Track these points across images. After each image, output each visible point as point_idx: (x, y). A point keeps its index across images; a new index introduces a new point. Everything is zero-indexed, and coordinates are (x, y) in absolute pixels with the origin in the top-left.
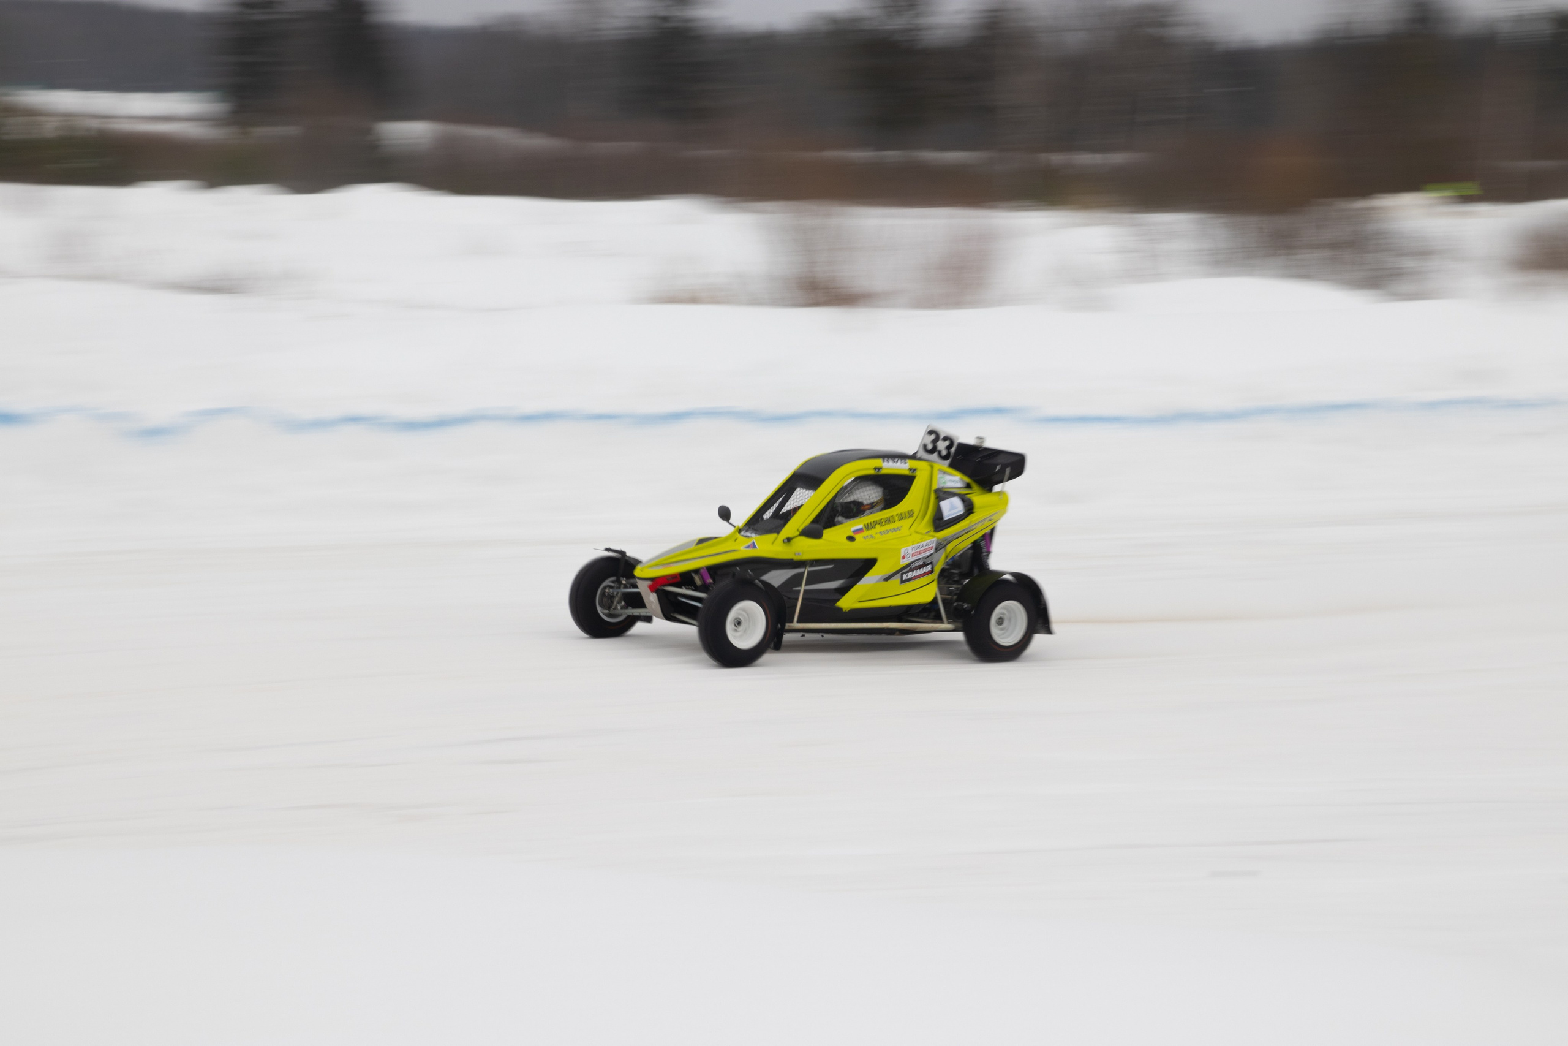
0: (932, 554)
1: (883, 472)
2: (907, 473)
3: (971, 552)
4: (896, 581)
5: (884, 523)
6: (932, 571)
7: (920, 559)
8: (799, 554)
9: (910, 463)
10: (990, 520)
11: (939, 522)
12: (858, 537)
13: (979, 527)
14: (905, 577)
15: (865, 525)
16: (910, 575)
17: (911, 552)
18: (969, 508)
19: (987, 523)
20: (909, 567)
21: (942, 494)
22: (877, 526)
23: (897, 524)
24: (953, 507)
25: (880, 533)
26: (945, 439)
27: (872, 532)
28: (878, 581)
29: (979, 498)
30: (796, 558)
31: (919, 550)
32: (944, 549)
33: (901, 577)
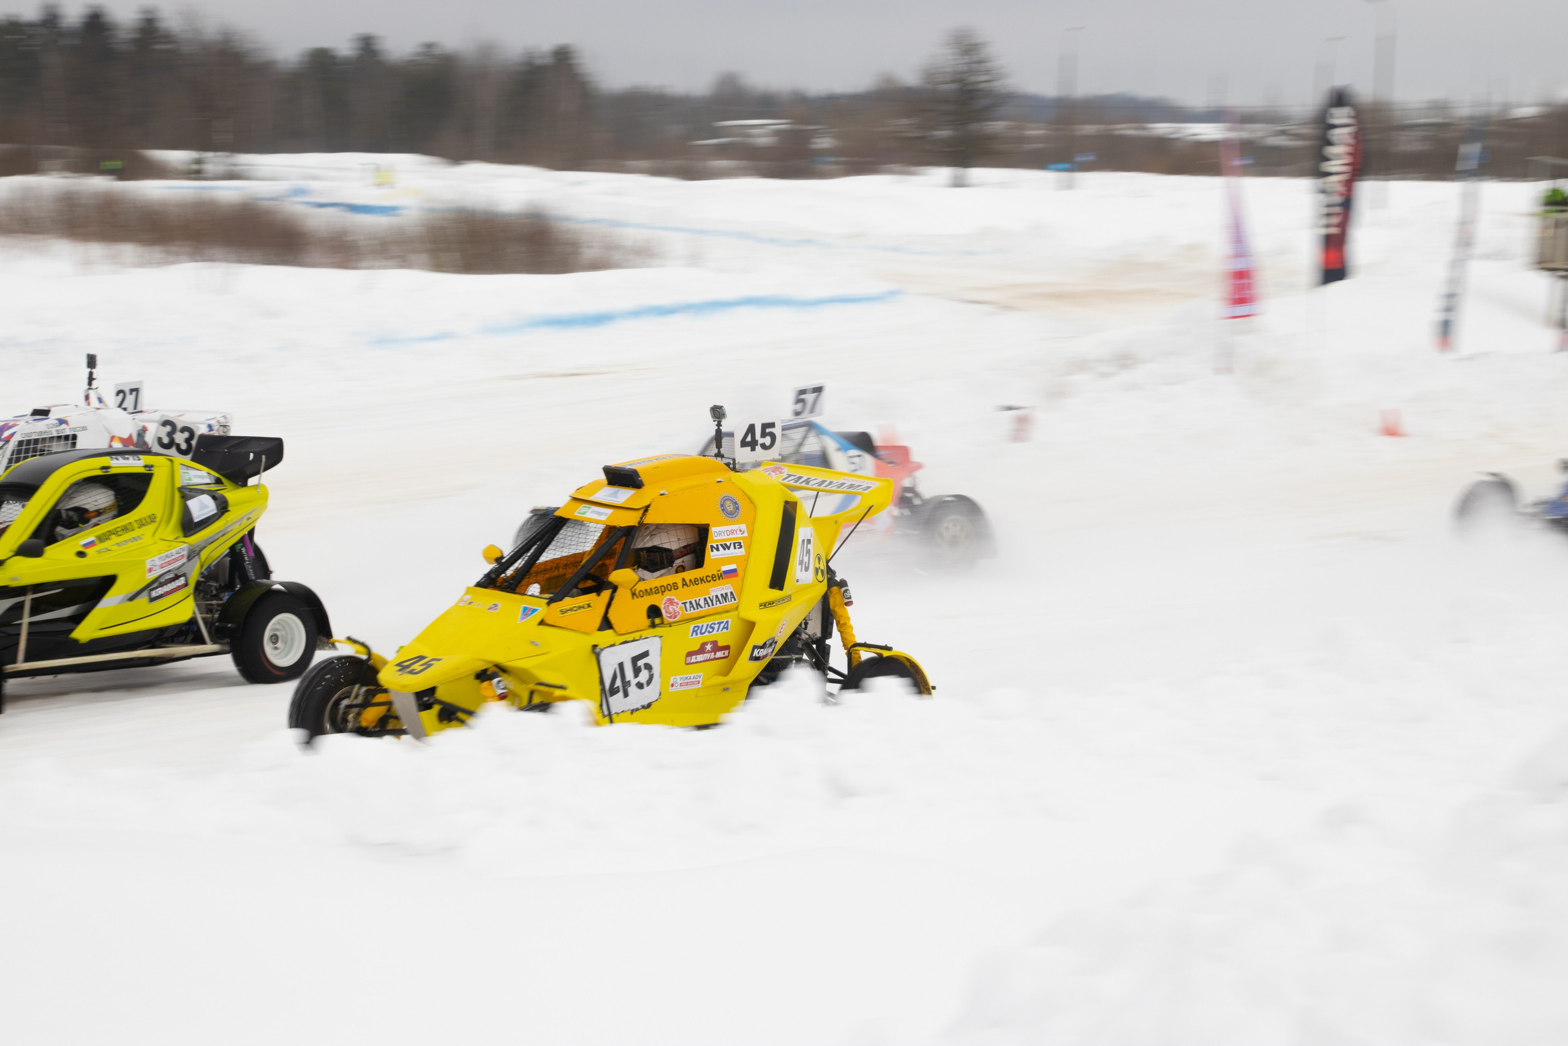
0: (184, 564)
1: (112, 471)
2: (143, 470)
3: (228, 559)
4: (143, 599)
5: (121, 533)
6: (186, 585)
7: (169, 571)
8: (16, 579)
9: (145, 459)
10: (249, 519)
11: (189, 526)
12: (90, 551)
13: (236, 528)
14: (154, 594)
15: (96, 536)
16: (160, 591)
17: (158, 563)
18: (223, 507)
19: (245, 522)
20: (157, 582)
21: (187, 493)
22: (112, 537)
23: (137, 532)
24: (203, 506)
25: (117, 544)
26: (184, 429)
27: (106, 544)
28: (121, 602)
29: (232, 494)
30: (14, 584)
31: (168, 560)
32: (197, 557)
33: (150, 595)
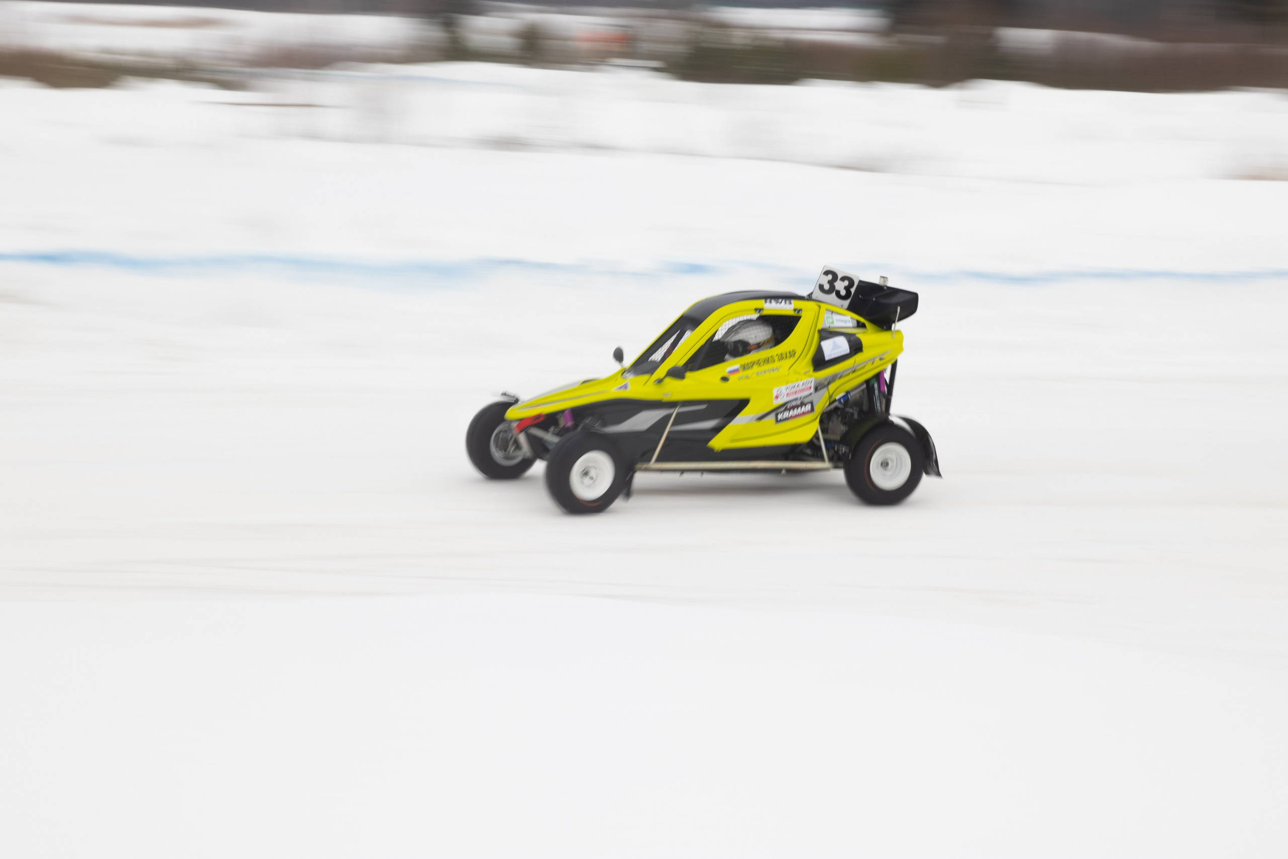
0: (811, 394)
1: (765, 313)
2: (792, 313)
4: (771, 419)
5: (762, 363)
6: (812, 412)
7: (796, 399)
8: (667, 395)
9: (795, 304)
10: (881, 359)
11: (819, 362)
12: (733, 378)
13: (869, 367)
14: (780, 417)
15: (742, 366)
16: (786, 414)
17: (786, 391)
18: (856, 347)
19: (878, 362)
20: (785, 407)
21: (826, 334)
22: (755, 367)
23: (777, 364)
24: (836, 346)
25: (758, 373)
26: (843, 279)
27: (749, 372)
28: (751, 420)
29: (871, 336)
30: (667, 399)
31: (794, 390)
32: (825, 389)
33: (777, 415)
